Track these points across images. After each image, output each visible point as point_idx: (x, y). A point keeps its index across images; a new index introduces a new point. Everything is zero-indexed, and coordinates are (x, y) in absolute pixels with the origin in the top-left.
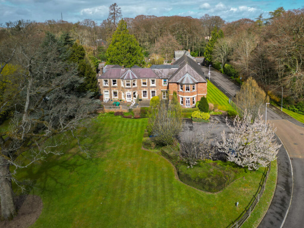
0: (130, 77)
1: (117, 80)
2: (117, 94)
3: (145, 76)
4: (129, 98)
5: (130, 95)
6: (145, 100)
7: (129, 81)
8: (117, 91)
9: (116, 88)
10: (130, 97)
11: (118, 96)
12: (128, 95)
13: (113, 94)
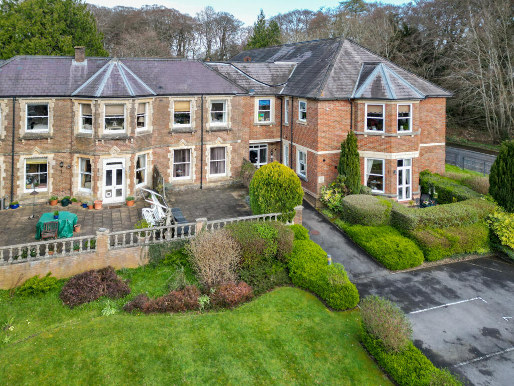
0: (124, 89)
1: (51, 103)
2: (50, 171)
3: (184, 88)
4: (114, 186)
5: (119, 173)
6: (182, 188)
7: (123, 105)
8: (51, 156)
9: (44, 144)
10: (119, 182)
11: (50, 181)
12: (109, 173)
13: (22, 173)
